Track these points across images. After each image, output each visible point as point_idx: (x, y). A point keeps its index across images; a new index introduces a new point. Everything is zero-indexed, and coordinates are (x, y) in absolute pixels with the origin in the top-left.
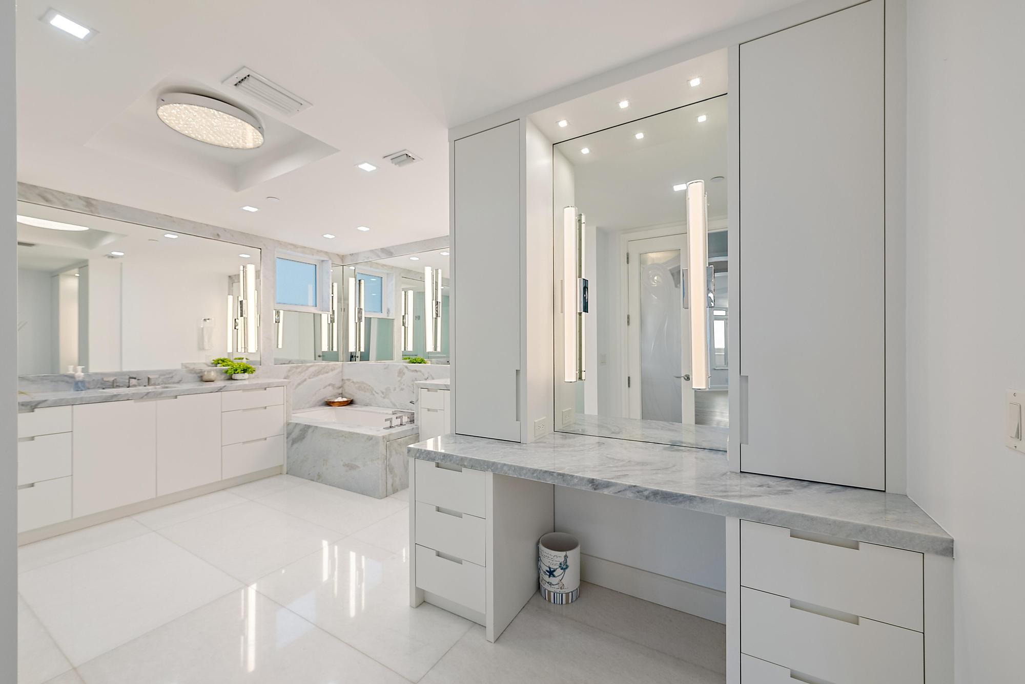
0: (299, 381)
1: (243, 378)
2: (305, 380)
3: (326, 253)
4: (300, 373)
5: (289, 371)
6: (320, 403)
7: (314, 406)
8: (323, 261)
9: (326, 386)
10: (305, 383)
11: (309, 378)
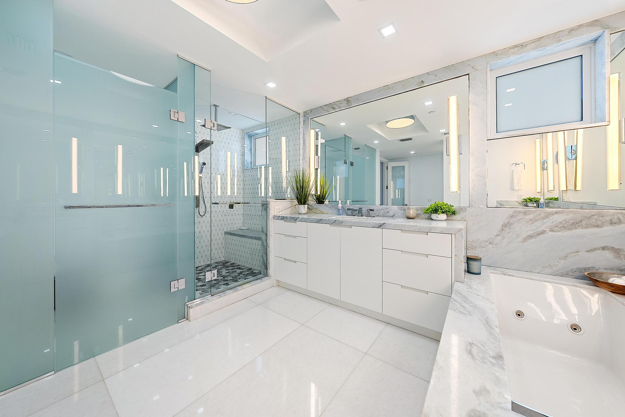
0: (530, 233)
1: (437, 219)
2: (543, 232)
3: (594, 23)
4: (533, 221)
5: (512, 216)
6: (578, 274)
7: (565, 275)
8: (595, 41)
9: (595, 249)
10: (541, 237)
11: (552, 230)
